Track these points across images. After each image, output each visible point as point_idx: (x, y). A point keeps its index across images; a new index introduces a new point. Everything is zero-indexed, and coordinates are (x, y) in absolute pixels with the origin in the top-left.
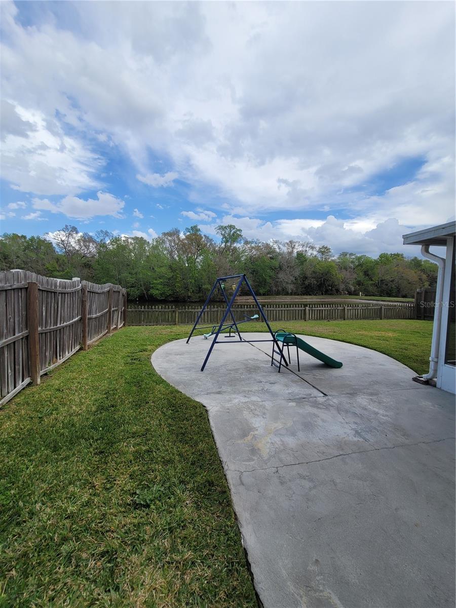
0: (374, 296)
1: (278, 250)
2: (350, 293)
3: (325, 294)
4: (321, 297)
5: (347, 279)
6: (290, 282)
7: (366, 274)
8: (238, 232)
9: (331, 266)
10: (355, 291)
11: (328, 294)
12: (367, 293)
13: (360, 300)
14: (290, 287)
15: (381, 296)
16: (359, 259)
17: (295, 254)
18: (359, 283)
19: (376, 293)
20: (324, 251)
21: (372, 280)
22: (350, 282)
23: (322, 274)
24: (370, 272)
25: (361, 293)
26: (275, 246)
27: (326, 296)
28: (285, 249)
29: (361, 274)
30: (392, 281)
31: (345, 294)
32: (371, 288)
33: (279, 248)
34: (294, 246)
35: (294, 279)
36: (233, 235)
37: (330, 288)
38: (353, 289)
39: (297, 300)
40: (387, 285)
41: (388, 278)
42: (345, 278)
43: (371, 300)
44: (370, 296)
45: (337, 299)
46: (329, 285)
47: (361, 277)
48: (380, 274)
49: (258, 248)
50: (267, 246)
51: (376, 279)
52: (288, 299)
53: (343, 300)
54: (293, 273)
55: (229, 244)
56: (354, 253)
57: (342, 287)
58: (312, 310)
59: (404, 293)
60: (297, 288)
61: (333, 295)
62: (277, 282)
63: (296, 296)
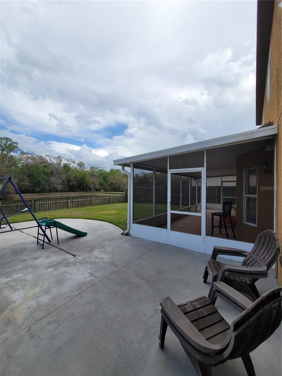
0: (108, 191)
1: (49, 161)
2: (96, 190)
3: (83, 191)
4: (80, 192)
5: (95, 182)
6: (59, 183)
7: (104, 179)
8: (14, 144)
9: (85, 174)
10: (99, 189)
11: (85, 191)
12: (105, 190)
13: (102, 194)
14: (59, 187)
15: (112, 191)
16: (100, 171)
17: (62, 165)
18: (101, 184)
19: (110, 190)
20: (81, 165)
21: (107, 183)
22: (96, 184)
23: (80, 179)
24: (106, 179)
25: (102, 190)
26: (47, 158)
27: (83, 192)
28: (55, 161)
29: (102, 179)
30: (117, 183)
31: (94, 190)
32: (107, 187)
33: (51, 160)
34: (62, 160)
35: (62, 182)
36: (10, 145)
38: (98, 188)
39: (65, 195)
40: (114, 185)
41: (114, 182)
42: (93, 181)
44: (107, 191)
45: (89, 194)
46: (85, 186)
47: (102, 181)
48: (111, 179)
49: (33, 159)
50: (41, 158)
51: (109, 182)
52: (58, 195)
53: (93, 194)
54: (61, 177)
55: (5, 152)
56: (98, 168)
57: (92, 186)
58: (72, 201)
59: (122, 190)
60: (64, 187)
61: (87, 191)
62: (50, 183)
63: (64, 193)
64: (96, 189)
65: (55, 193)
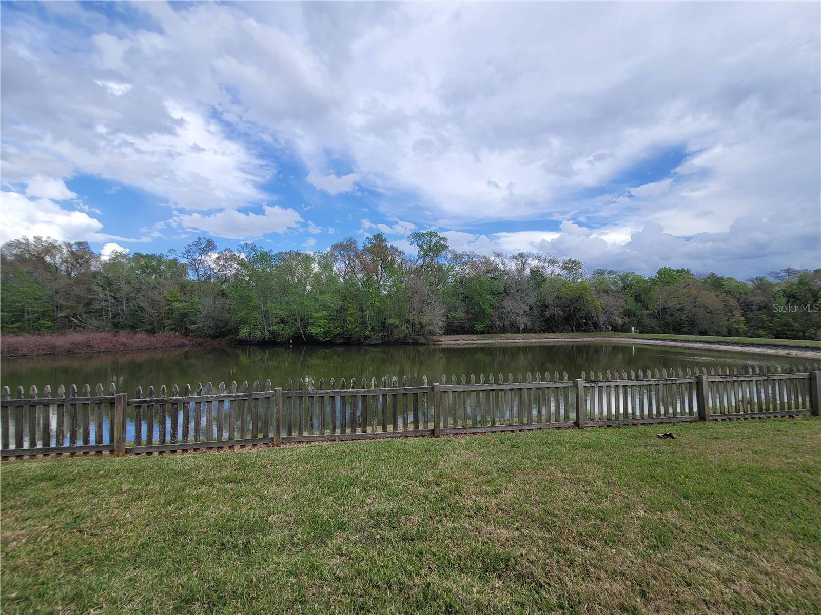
0: (653, 333)
1: (501, 267)
2: (616, 329)
3: (577, 331)
4: (571, 334)
5: (610, 307)
6: (521, 313)
7: (638, 299)
8: (442, 241)
9: (584, 288)
10: (622, 326)
11: (582, 331)
12: (643, 329)
13: (633, 340)
14: (522, 321)
15: (664, 333)
16: (624, 278)
17: (527, 272)
18: (629, 313)
19: (657, 328)
20: (572, 266)
21: (647, 309)
22: (615, 312)
23: (571, 300)
24: (643, 297)
25: (633, 328)
26: (498, 260)
27: (578, 333)
28: (512, 266)
29: (631, 300)
30: (681, 309)
31: (608, 330)
32: (647, 321)
33: (504, 264)
34: (526, 260)
35: (527, 309)
36: (435, 245)
37: (584, 321)
38: (620, 322)
39: (534, 340)
40: (672, 315)
41: (673, 304)
42: (606, 305)
43: (653, 339)
44: (647, 333)
45: (597, 339)
46: (581, 317)
47: (631, 304)
48: (659, 298)
49: (473, 265)
50: (487, 262)
51: (655, 307)
52: (519, 340)
53: (606, 339)
54: (526, 299)
55: (428, 260)
56: (615, 271)
57: (603, 319)
59: (702, 328)
60: (533, 322)
61: (589, 332)
62: (502, 313)
63: (531, 334)
64: (613, 327)
65: (512, 335)
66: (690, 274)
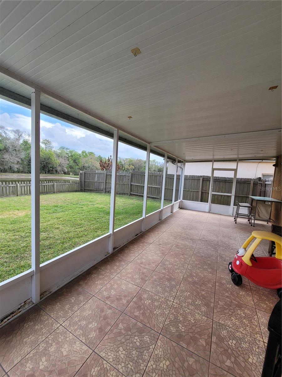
2: (65, 173)
3: (48, 173)
4: (45, 175)
5: (63, 164)
6: (16, 162)
7: (75, 161)
9: (51, 154)
10: (68, 172)
11: (50, 173)
12: (75, 174)
13: (71, 178)
14: (16, 167)
16: (71, 152)
17: (21, 141)
18: (71, 167)
20: (46, 143)
21: (78, 166)
22: (65, 166)
23: (45, 159)
24: (77, 161)
25: (71, 173)
27: (48, 174)
28: (11, 136)
29: (72, 162)
30: (89, 167)
31: (62, 173)
32: (77, 171)
34: (21, 134)
35: (20, 160)
37: (51, 169)
38: (66, 170)
39: (24, 177)
40: (86, 169)
41: (86, 165)
42: (60, 163)
43: (77, 178)
45: (56, 177)
46: (51, 167)
47: (72, 164)
48: (82, 162)
51: (80, 165)
52: (15, 176)
53: (60, 177)
54: (19, 155)
56: (69, 148)
57: (59, 169)
60: (24, 168)
61: (53, 174)
62: (3, 161)
63: (22, 174)
65: (10, 174)
66: (94, 155)
